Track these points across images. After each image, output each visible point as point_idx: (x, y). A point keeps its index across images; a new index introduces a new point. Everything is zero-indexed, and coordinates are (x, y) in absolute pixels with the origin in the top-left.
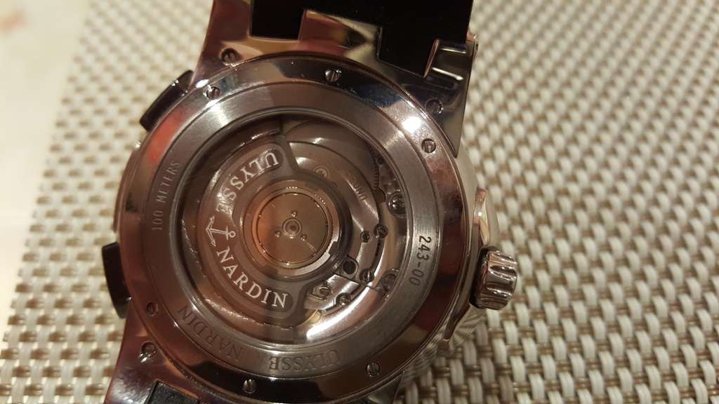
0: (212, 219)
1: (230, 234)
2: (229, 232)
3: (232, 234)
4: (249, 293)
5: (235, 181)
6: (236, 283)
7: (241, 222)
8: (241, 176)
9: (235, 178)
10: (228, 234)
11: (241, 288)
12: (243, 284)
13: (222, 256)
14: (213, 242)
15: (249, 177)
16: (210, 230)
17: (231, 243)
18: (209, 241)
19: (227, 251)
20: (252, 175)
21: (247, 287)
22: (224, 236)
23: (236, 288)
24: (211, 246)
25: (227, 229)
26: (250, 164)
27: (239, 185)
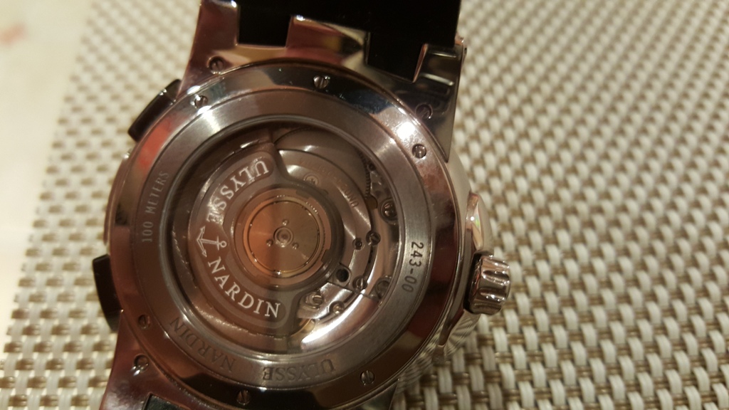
0: (202, 229)
1: (221, 244)
2: (220, 241)
3: (223, 244)
4: (241, 304)
5: (225, 190)
6: (228, 293)
7: (232, 232)
8: (231, 186)
9: (225, 187)
10: (219, 244)
11: (233, 298)
12: (235, 295)
13: (213, 266)
14: (204, 252)
15: (239, 186)
16: (201, 241)
17: (222, 253)
18: (200, 252)
19: (218, 262)
20: (242, 184)
21: (239, 297)
22: (215, 246)
23: (228, 298)
24: (202, 256)
25: (218, 239)
26: (240, 173)
27: (229, 195)
